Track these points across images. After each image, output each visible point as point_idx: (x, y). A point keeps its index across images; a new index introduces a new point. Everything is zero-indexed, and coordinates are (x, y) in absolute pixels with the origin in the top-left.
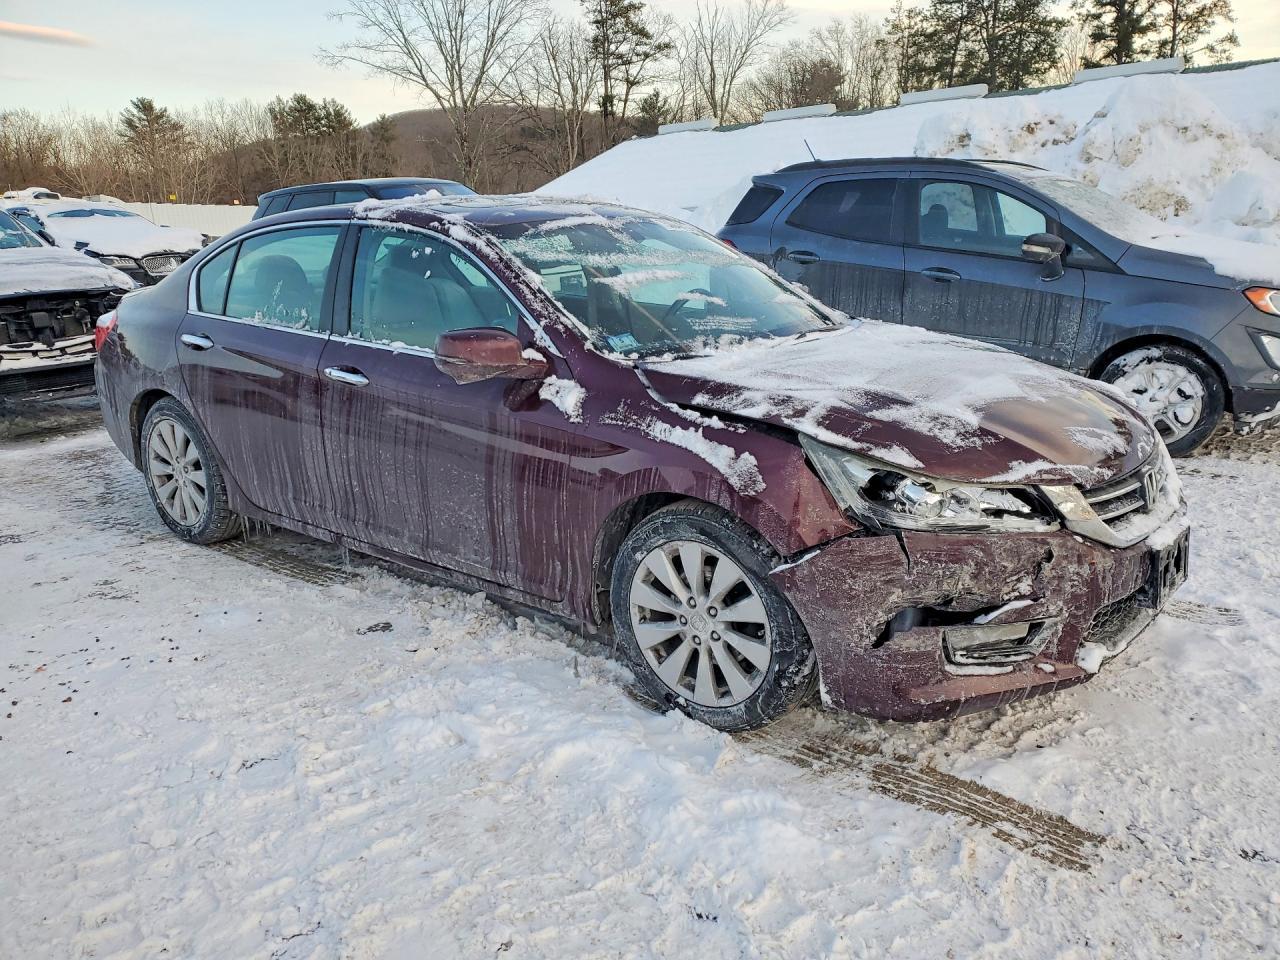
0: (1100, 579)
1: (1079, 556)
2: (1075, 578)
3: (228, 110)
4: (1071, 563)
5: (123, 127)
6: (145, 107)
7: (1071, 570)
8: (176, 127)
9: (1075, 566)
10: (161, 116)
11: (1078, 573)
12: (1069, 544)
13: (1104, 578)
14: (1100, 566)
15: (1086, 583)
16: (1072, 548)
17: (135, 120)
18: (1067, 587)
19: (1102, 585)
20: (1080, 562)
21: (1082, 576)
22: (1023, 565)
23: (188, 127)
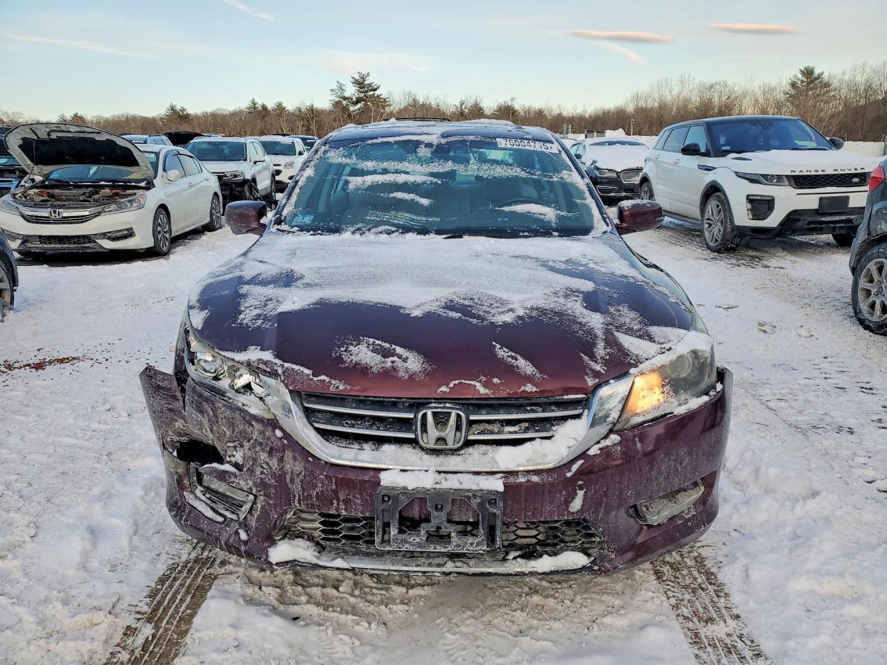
0: (288, 480)
1: (271, 449)
2: (265, 466)
3: (868, 70)
4: (263, 450)
5: (788, 88)
6: (808, 73)
7: (262, 457)
8: (827, 85)
9: (266, 455)
10: (819, 77)
11: (267, 464)
12: (267, 434)
13: (292, 480)
14: (288, 466)
15: (273, 475)
16: (268, 439)
17: (799, 82)
18: (258, 471)
19: (290, 486)
20: (271, 453)
21: (271, 468)
22: (236, 437)
23: (835, 84)
